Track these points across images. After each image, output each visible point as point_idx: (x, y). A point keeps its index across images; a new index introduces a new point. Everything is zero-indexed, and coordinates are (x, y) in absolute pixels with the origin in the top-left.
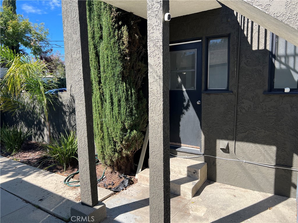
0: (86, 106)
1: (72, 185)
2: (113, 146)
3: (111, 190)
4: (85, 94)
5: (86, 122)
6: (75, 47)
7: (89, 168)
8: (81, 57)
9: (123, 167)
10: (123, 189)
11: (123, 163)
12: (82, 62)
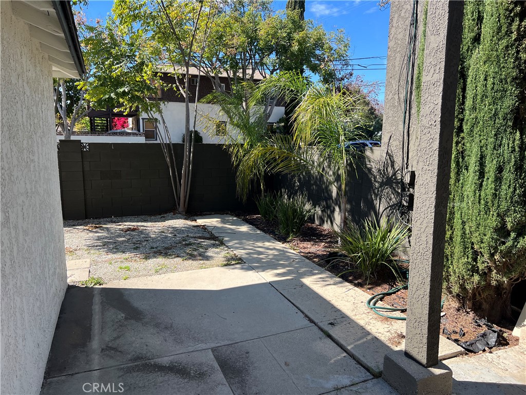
0: (438, 175)
1: (381, 312)
2: (470, 260)
3: (458, 345)
4: (439, 151)
5: (435, 206)
6: (431, 60)
7: (428, 294)
8: (442, 79)
9: (485, 306)
10: (484, 351)
11: (487, 298)
12: (444, 89)
